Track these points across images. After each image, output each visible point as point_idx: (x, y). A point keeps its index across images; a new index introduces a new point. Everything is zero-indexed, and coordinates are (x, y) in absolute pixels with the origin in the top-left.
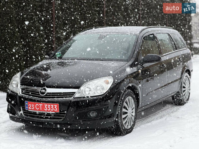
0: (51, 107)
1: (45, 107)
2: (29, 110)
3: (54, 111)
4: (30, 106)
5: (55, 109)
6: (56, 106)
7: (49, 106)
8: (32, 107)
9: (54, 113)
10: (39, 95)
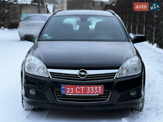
0: (94, 89)
1: (88, 90)
2: (67, 94)
3: (97, 93)
4: (68, 89)
5: (99, 91)
6: (100, 88)
7: (93, 88)
8: (70, 90)
9: (98, 95)
10: (79, 78)
